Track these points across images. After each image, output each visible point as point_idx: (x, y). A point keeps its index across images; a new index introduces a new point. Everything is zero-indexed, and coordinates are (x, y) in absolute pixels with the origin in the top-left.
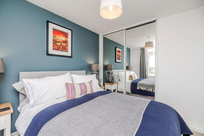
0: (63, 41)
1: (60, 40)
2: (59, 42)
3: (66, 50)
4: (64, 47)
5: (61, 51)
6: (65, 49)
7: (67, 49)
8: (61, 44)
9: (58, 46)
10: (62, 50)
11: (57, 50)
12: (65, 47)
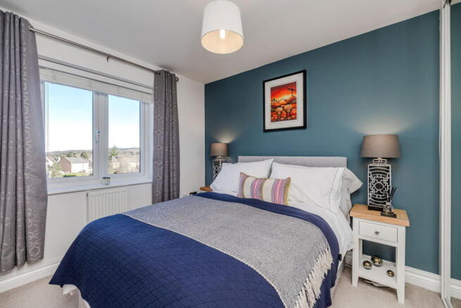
0: (286, 101)
1: (283, 102)
2: (280, 106)
3: (293, 117)
4: (288, 111)
5: (284, 120)
6: (291, 115)
7: (295, 114)
8: (283, 108)
9: (279, 113)
10: (286, 119)
11: (277, 120)
12: (291, 110)
